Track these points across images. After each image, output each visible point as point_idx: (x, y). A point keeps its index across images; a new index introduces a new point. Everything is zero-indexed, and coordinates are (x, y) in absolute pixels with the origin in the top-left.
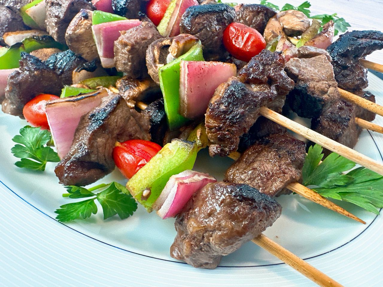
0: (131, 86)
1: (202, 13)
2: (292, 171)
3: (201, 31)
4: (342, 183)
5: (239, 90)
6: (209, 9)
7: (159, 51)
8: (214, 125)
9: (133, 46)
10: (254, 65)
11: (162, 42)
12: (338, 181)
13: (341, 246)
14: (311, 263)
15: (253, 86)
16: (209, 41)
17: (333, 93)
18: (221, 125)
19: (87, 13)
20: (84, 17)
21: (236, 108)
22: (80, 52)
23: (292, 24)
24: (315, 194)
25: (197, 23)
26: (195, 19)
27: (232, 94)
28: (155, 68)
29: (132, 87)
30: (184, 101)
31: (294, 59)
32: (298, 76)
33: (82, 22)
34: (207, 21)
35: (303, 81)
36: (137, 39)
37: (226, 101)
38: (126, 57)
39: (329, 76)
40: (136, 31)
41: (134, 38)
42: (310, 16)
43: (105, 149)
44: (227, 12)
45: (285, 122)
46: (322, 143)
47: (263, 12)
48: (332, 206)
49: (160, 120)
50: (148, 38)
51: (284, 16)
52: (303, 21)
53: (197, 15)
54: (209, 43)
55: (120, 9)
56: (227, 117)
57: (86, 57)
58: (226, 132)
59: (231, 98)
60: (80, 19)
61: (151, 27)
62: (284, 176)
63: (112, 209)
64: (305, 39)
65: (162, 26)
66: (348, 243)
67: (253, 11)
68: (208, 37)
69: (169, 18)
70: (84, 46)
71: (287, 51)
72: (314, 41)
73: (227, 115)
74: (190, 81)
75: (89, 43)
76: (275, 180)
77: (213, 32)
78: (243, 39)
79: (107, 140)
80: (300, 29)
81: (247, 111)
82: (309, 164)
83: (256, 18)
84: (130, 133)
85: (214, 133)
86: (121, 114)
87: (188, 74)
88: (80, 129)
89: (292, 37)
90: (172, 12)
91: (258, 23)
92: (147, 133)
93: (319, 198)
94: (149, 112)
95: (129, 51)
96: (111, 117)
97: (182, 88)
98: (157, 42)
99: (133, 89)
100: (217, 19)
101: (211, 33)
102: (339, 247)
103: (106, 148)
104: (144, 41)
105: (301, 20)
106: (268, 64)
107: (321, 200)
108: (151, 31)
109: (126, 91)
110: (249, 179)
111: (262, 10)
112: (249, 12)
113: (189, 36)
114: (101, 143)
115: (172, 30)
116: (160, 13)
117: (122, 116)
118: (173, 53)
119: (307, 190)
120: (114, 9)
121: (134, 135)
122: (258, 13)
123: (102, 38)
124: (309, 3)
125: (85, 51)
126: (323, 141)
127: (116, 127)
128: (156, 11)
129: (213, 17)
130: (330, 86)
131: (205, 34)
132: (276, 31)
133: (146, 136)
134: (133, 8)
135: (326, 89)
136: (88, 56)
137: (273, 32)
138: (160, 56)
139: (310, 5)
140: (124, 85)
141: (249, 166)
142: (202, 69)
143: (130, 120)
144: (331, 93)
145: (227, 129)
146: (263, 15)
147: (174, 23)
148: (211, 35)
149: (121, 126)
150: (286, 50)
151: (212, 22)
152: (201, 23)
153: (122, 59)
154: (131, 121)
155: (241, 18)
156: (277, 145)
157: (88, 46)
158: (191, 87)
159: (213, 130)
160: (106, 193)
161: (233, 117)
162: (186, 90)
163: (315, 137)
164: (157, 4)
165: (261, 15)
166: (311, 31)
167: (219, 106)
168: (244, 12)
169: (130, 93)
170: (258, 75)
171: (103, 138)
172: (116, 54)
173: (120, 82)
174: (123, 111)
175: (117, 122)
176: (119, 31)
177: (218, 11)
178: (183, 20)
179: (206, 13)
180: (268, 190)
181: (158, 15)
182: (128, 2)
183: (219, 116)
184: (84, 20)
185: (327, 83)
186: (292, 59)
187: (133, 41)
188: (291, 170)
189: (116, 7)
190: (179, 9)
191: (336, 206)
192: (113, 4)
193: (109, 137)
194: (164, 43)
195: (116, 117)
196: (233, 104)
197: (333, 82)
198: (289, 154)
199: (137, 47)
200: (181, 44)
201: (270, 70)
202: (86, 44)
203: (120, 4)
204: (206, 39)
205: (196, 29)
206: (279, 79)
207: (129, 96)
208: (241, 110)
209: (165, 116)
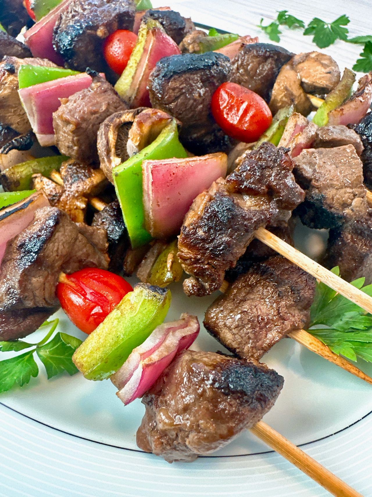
0: (80, 175)
1: (179, 73)
2: (294, 316)
3: (178, 100)
4: (361, 327)
5: (224, 211)
6: (189, 65)
7: (117, 133)
8: (188, 256)
9: (78, 126)
10: (249, 168)
11: (121, 116)
12: (357, 324)
13: (350, 426)
14: (307, 451)
15: (246, 198)
16: (190, 113)
17: (359, 207)
18: (199, 256)
19: (13, 63)
20: (8, 70)
21: (219, 235)
22: (7, 122)
23: (314, 77)
24: (323, 348)
25: (172, 89)
26: (168, 83)
27: (214, 216)
28: (108, 164)
29: (82, 177)
30: (149, 216)
31: (308, 152)
32: (311, 180)
33: (5, 79)
34: (186, 84)
35: (318, 188)
36: (84, 113)
37: (206, 225)
38: (69, 139)
39: (355, 180)
40: (82, 99)
41: (80, 111)
42: (348, 38)
43: (44, 290)
44: (217, 66)
45: (287, 253)
46: (336, 287)
47: (272, 57)
48: (344, 365)
49: (117, 238)
50: (101, 111)
51: (303, 62)
52: (329, 73)
53: (171, 76)
54: (190, 115)
55: (63, 51)
56: (207, 246)
57: (16, 128)
58: (206, 266)
59: (212, 221)
60: (2, 73)
61: (105, 91)
62: (283, 323)
63: (58, 367)
64: (330, 103)
65: (125, 79)
66: (359, 421)
67: (257, 57)
68: (188, 108)
69: (135, 69)
70: (12, 114)
71: (299, 137)
72: (342, 110)
73: (208, 244)
74: (155, 191)
75: (19, 110)
76: (270, 329)
77: (195, 100)
78: (238, 110)
79: (46, 278)
80: (325, 86)
81: (235, 239)
82: (320, 296)
83: (263, 68)
84: (79, 259)
85: (189, 265)
86: (62, 238)
87: (152, 183)
88: (8, 261)
89: (313, 95)
90: (138, 60)
91: (264, 74)
92: (105, 254)
93: (327, 354)
94: (103, 222)
95: (73, 132)
96: (48, 246)
97: (146, 198)
98: (113, 119)
99: (83, 180)
100: (201, 79)
101: (191, 101)
102: (347, 428)
103: (46, 289)
104: (94, 116)
105: (328, 70)
106: (268, 167)
107: (330, 356)
108: (104, 99)
109: (73, 183)
110: (236, 327)
111: (272, 55)
112: (252, 57)
113: (159, 114)
114: (37, 285)
115: (138, 88)
116: (123, 58)
117: (64, 240)
118: (134, 141)
119: (314, 342)
120: (55, 49)
121: (85, 260)
122: (265, 58)
123: (34, 108)
124: (348, 17)
125: (14, 121)
126: (337, 286)
127: (57, 258)
128: (117, 55)
129: (196, 78)
130: (355, 195)
131: (183, 103)
132: (290, 86)
133: (102, 257)
134: (83, 49)
135: (349, 201)
136: (19, 126)
137: (286, 89)
138: (117, 142)
139: (349, 21)
140: (70, 174)
141: (237, 307)
142: (174, 174)
143: (78, 241)
144: (357, 207)
145: (206, 262)
146: (273, 62)
147: (140, 78)
148: (193, 104)
149: (64, 253)
150: (298, 135)
151: (193, 84)
152: (177, 88)
153: (65, 140)
154: (80, 242)
155: (240, 67)
156: (278, 276)
157: (18, 113)
158: (157, 200)
159: (188, 262)
160: (49, 347)
161: (215, 248)
162: (151, 202)
163: (326, 278)
164: (118, 43)
165: (269, 62)
166: (339, 90)
167: (196, 231)
168: (245, 58)
169: (79, 187)
170: (253, 183)
171: (39, 276)
172: (56, 132)
173: (65, 168)
174: (65, 232)
175: (57, 251)
176: (59, 99)
177: (202, 67)
178: (151, 82)
179: (184, 72)
180: (260, 343)
181: (119, 60)
182: (74, 41)
183: (195, 246)
184: (9, 75)
185: (351, 191)
186: (305, 151)
187: (77, 116)
188: (293, 314)
189: (58, 47)
190: (148, 57)
191: (350, 366)
192: (53, 42)
193: (48, 273)
194: (124, 120)
195: (56, 244)
196: (215, 229)
197: (360, 190)
198: (292, 292)
199: (84, 125)
200: (146, 129)
201: (270, 176)
202: (15, 111)
203: (63, 43)
204: (185, 111)
205: (170, 97)
206: (283, 190)
207: (77, 191)
208: (226, 239)
209: (125, 231)
